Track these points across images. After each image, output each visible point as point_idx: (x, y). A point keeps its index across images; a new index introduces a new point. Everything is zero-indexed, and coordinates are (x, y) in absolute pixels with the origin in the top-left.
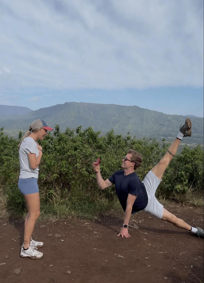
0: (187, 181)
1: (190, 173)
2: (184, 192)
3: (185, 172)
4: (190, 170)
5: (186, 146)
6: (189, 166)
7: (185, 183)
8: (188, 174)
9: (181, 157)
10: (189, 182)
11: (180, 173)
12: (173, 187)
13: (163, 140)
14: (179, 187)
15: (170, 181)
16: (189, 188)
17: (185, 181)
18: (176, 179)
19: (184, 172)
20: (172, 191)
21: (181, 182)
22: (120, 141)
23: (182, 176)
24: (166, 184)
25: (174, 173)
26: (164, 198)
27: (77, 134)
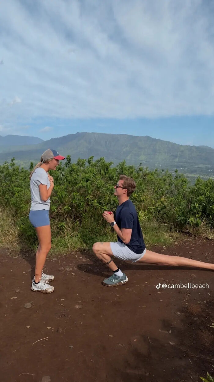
0: (200, 213)
1: (203, 206)
2: (197, 225)
3: (199, 204)
4: (203, 202)
5: (199, 177)
6: (202, 198)
7: (197, 215)
8: (201, 207)
9: (194, 189)
10: (202, 215)
11: (193, 205)
12: (186, 220)
13: (176, 172)
14: (192, 219)
15: (183, 213)
16: (202, 220)
17: (198, 214)
18: (189, 211)
19: (197, 204)
20: (185, 223)
21: (194, 214)
22: (132, 172)
23: (195, 207)
24: (178, 216)
25: (187, 206)
26: (176, 232)
27: (89, 165)
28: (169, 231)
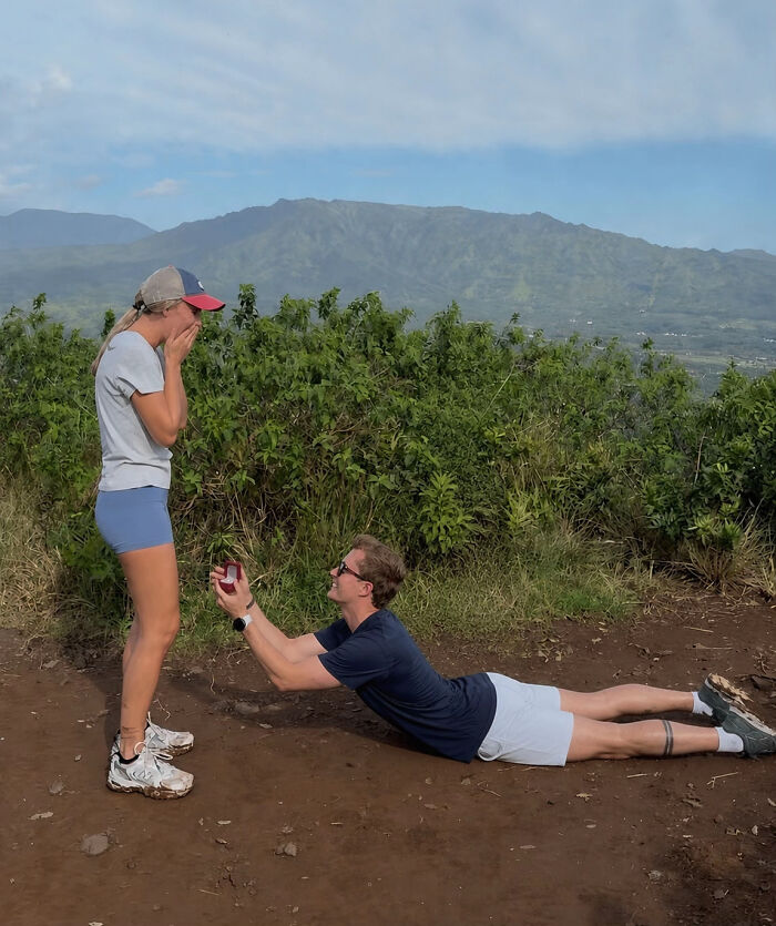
0: (737, 501)
1: (749, 472)
2: (725, 543)
3: (730, 467)
4: (746, 459)
5: (732, 365)
6: (743, 443)
7: (725, 507)
8: (739, 476)
9: (715, 411)
10: (745, 505)
11: (708, 470)
12: (684, 524)
13: (646, 346)
14: (704, 523)
15: (671, 506)
16: (745, 524)
17: (729, 502)
18: (694, 494)
19: (723, 464)
20: (679, 537)
21: (715, 503)
22: (481, 349)
23: (716, 479)
24: (656, 511)
25: (689, 472)
26: (649, 569)
27: (322, 321)
28: (619, 566)
